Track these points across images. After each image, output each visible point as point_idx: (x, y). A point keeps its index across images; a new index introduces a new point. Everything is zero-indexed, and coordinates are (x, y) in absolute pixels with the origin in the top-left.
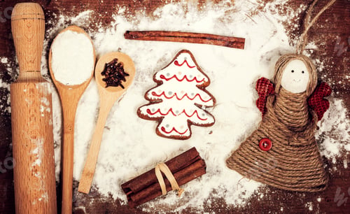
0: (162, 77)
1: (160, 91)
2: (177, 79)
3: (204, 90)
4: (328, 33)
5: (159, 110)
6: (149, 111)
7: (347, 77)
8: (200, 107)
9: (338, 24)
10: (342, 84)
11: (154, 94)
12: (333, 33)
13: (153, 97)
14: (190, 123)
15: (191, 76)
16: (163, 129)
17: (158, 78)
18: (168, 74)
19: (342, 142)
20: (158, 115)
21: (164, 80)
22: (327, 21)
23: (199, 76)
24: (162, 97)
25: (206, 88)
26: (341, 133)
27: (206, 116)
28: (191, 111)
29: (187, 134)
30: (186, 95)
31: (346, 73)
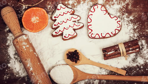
0: (55, 17)
1: (57, 23)
2: (61, 15)
3: (74, 15)
4: (138, 12)
5: (60, 31)
6: (56, 33)
7: (147, 31)
8: (75, 22)
9: (143, 8)
10: (145, 34)
11: (55, 25)
12: (141, 12)
13: (55, 27)
14: (74, 30)
15: (66, 12)
16: (65, 37)
17: (54, 18)
18: (57, 15)
19: (145, 59)
20: (60, 32)
21: (56, 18)
22: (138, 7)
23: (69, 10)
24: (59, 25)
25: (74, 14)
26: (145, 55)
27: (79, 24)
28: (73, 24)
29: (75, 34)
30: (67, 19)
31: (146, 29)
